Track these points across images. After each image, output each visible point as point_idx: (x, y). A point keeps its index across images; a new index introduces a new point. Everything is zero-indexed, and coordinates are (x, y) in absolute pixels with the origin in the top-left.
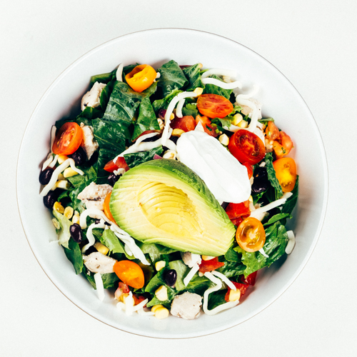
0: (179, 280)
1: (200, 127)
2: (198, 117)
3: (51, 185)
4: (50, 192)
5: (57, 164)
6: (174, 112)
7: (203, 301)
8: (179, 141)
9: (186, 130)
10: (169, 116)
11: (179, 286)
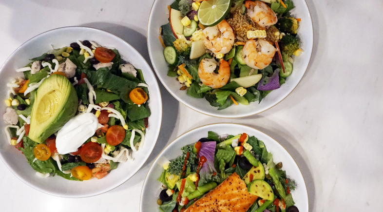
0: (21, 111)
1: (100, 126)
2: (107, 126)
3: (83, 47)
4: (79, 46)
5: (92, 49)
6: (112, 113)
7: (13, 125)
8: (92, 114)
9: (99, 118)
10: (110, 110)
11: (19, 112)
